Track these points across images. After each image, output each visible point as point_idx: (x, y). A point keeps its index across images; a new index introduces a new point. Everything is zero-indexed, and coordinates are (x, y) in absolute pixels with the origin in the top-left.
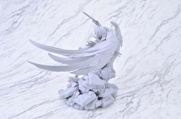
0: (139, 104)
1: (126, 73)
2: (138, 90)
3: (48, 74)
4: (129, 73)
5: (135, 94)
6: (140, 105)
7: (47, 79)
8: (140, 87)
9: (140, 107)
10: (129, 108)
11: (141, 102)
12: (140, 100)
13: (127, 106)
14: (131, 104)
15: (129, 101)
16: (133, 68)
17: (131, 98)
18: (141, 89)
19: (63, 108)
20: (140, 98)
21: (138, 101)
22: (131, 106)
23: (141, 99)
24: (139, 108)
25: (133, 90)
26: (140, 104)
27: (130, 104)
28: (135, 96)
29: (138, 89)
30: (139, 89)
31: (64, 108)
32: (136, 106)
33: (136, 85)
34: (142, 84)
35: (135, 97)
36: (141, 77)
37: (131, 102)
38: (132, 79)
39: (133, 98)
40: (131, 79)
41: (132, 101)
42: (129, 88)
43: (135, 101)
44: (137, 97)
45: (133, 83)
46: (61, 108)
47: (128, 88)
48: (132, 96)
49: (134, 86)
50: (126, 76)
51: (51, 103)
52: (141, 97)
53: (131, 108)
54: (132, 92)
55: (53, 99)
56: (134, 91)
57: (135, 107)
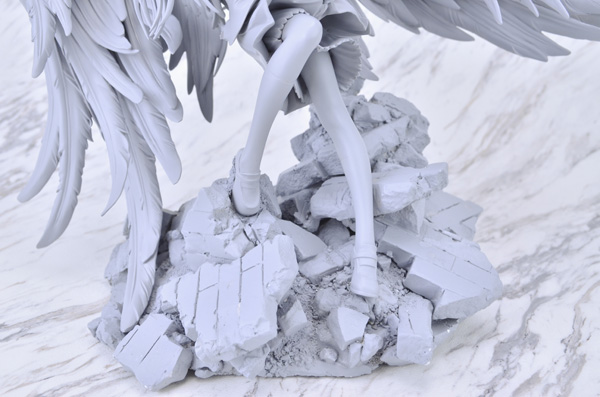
0: (574, 348)
1: (487, 135)
2: (562, 248)
3: (21, 143)
4: (505, 138)
5: (544, 276)
6: (583, 360)
7: (13, 179)
8: (569, 226)
9: (587, 371)
10: (515, 382)
11: (585, 332)
12: (579, 321)
13: (498, 370)
14: (528, 354)
15: (509, 329)
16: (526, 110)
17: (524, 302)
18: (576, 243)
19: (78, 384)
20: (576, 308)
21: (566, 331)
22: (527, 364)
23: (587, 311)
24: (577, 384)
25: (530, 250)
26: (580, 351)
27: (516, 350)
28: (549, 288)
29: (559, 241)
30: (568, 239)
31: (89, 379)
32: (561, 367)
33: (547, 216)
34: (578, 208)
35: (544, 300)
36: (575, 164)
37: (526, 339)
38: (519, 173)
39: (537, 303)
40: (515, 176)
41: (534, 327)
42: (503, 234)
43: (551, 325)
44: (559, 295)
45: (527, 197)
46: (69, 386)
47: (497, 235)
48: (525, 289)
49: (532, 219)
50: (486, 154)
51: (13, 342)
52: (586, 298)
53: (529, 383)
54: (525, 258)
55: (27, 314)
56: (538, 256)
57: (553, 379)
